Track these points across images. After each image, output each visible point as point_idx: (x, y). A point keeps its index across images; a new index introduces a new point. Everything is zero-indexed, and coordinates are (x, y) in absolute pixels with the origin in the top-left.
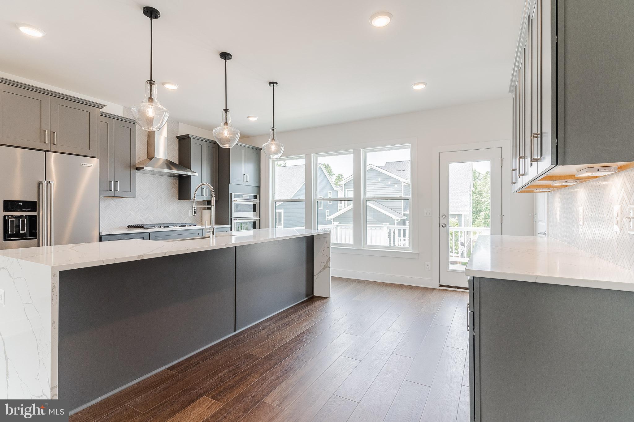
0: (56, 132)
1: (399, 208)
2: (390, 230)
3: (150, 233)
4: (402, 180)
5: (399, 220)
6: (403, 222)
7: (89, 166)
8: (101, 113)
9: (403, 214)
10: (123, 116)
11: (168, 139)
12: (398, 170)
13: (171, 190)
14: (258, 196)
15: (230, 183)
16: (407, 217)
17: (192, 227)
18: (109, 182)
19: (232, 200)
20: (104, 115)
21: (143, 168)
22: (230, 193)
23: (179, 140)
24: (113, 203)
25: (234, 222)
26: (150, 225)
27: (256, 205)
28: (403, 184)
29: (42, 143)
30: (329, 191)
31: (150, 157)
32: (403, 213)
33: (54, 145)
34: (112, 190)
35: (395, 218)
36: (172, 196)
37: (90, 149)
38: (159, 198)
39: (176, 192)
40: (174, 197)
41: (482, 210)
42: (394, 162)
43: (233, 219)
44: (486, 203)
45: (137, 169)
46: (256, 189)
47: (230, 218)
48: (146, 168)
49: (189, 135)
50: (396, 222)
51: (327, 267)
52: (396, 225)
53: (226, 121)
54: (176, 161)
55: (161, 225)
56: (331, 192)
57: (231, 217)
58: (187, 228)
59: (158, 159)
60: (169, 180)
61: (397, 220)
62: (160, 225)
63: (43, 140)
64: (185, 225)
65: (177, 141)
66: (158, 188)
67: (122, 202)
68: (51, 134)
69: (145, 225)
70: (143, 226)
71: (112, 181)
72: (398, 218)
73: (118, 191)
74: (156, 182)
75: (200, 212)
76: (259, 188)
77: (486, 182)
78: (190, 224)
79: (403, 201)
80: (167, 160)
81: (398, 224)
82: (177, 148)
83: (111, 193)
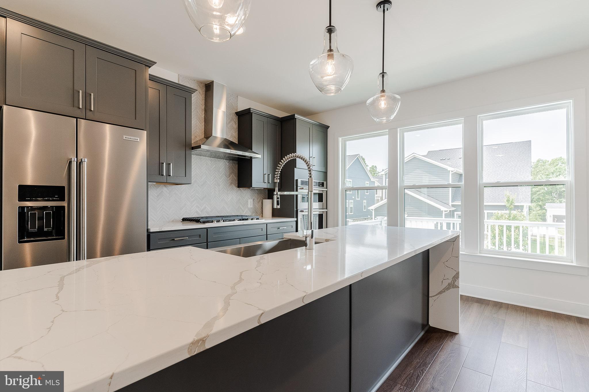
0: (92, 94)
1: (446, 198)
2: (437, 223)
3: (207, 229)
4: (449, 169)
5: (447, 211)
6: (451, 214)
7: (133, 140)
8: (150, 76)
9: (451, 206)
10: (177, 82)
11: (227, 114)
12: (442, 159)
13: (229, 176)
14: (325, 183)
15: (296, 167)
16: (455, 208)
17: (255, 221)
18: (161, 165)
19: (299, 188)
20: (153, 78)
21: (199, 147)
22: (295, 179)
23: (238, 117)
24: (166, 190)
25: (300, 214)
26: (207, 218)
27: (322, 194)
28: (451, 173)
29: (76, 109)
30: (366, 182)
31: (208, 135)
32: (450, 204)
33: (91, 112)
34: (164, 175)
35: (443, 209)
36: (231, 183)
37: (136, 119)
38: (217, 186)
39: (235, 178)
40: (233, 184)
41: (533, 201)
42: (437, 151)
43: (299, 210)
44: (538, 193)
45: (193, 148)
46: (322, 174)
47: (295, 209)
48: (203, 147)
49: (250, 108)
50: (444, 213)
51: (453, 285)
52: (444, 218)
53: (330, 47)
54: (235, 141)
55: (220, 219)
56: (368, 182)
57: (297, 208)
58: (249, 222)
59: (216, 137)
60: (228, 164)
61: (445, 211)
62: (218, 219)
63: (76, 104)
64: (246, 218)
65: (236, 118)
66: (216, 174)
67: (176, 189)
68: (87, 96)
69: (202, 218)
70: (200, 219)
71: (164, 163)
72: (446, 209)
73: (171, 175)
74: (213, 167)
75: (261, 202)
76: (325, 173)
77: (538, 170)
78: (252, 217)
79: (450, 189)
80: (226, 140)
81: (447, 216)
82: (236, 126)
83: (164, 179)
